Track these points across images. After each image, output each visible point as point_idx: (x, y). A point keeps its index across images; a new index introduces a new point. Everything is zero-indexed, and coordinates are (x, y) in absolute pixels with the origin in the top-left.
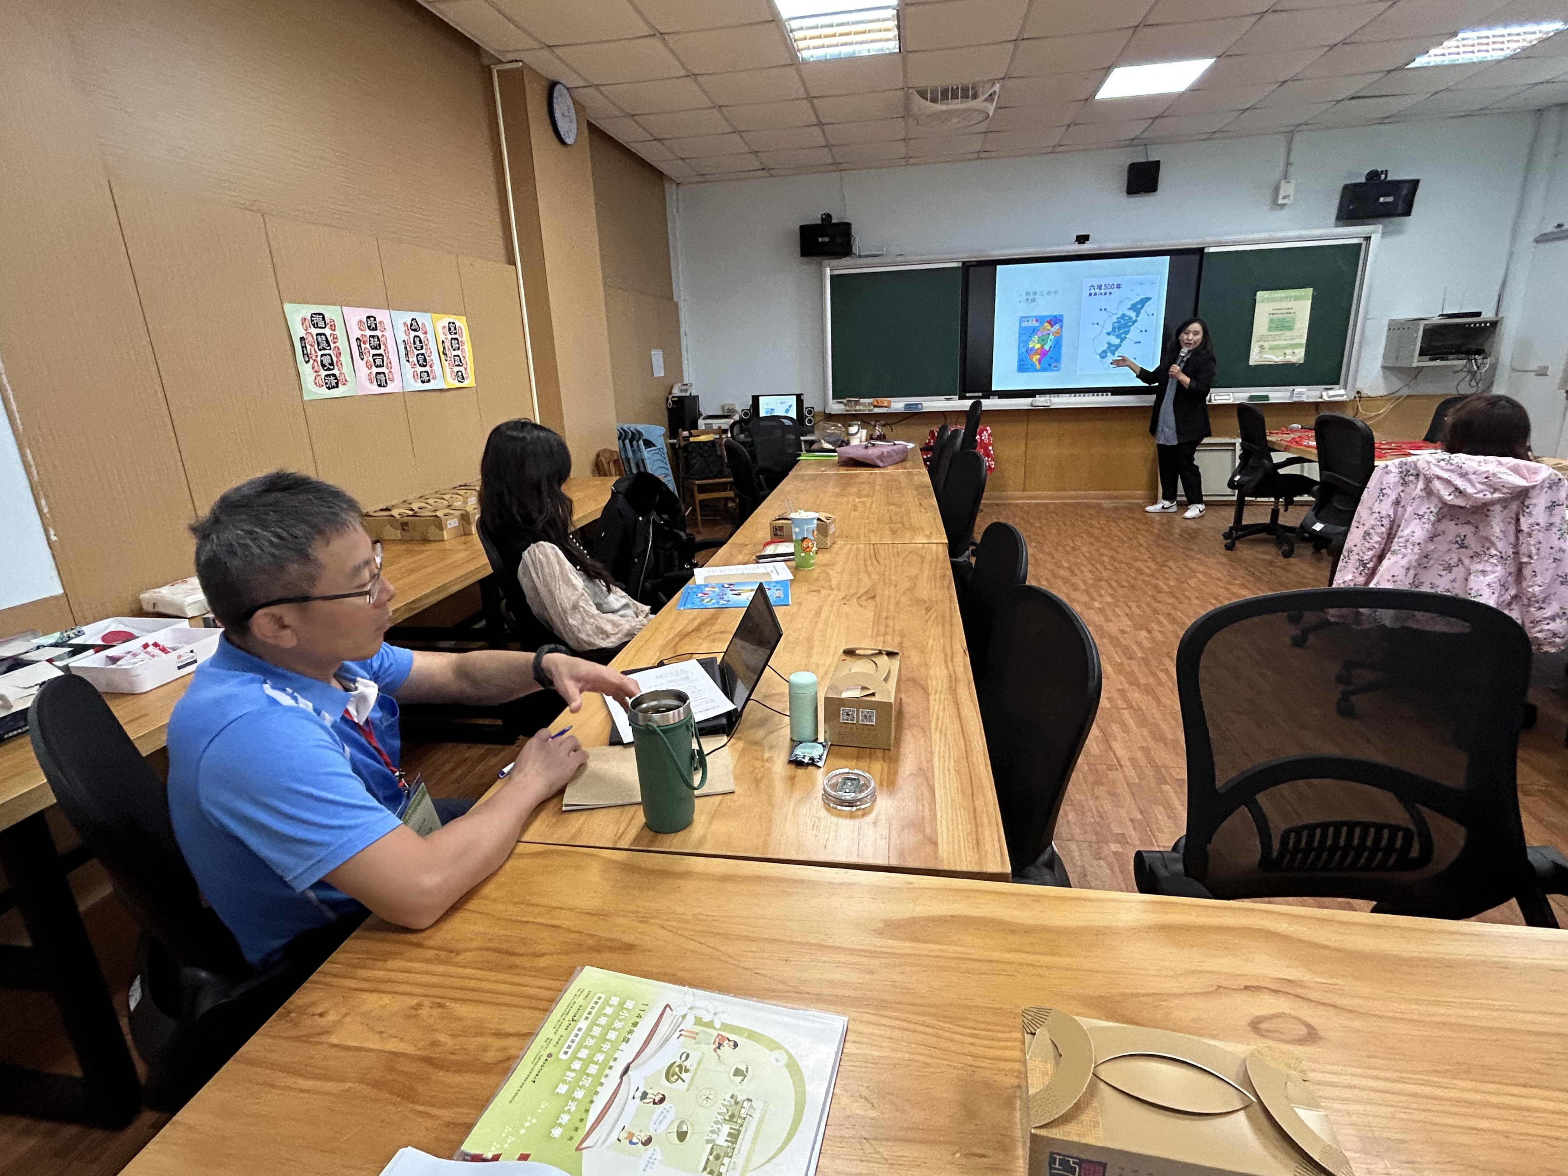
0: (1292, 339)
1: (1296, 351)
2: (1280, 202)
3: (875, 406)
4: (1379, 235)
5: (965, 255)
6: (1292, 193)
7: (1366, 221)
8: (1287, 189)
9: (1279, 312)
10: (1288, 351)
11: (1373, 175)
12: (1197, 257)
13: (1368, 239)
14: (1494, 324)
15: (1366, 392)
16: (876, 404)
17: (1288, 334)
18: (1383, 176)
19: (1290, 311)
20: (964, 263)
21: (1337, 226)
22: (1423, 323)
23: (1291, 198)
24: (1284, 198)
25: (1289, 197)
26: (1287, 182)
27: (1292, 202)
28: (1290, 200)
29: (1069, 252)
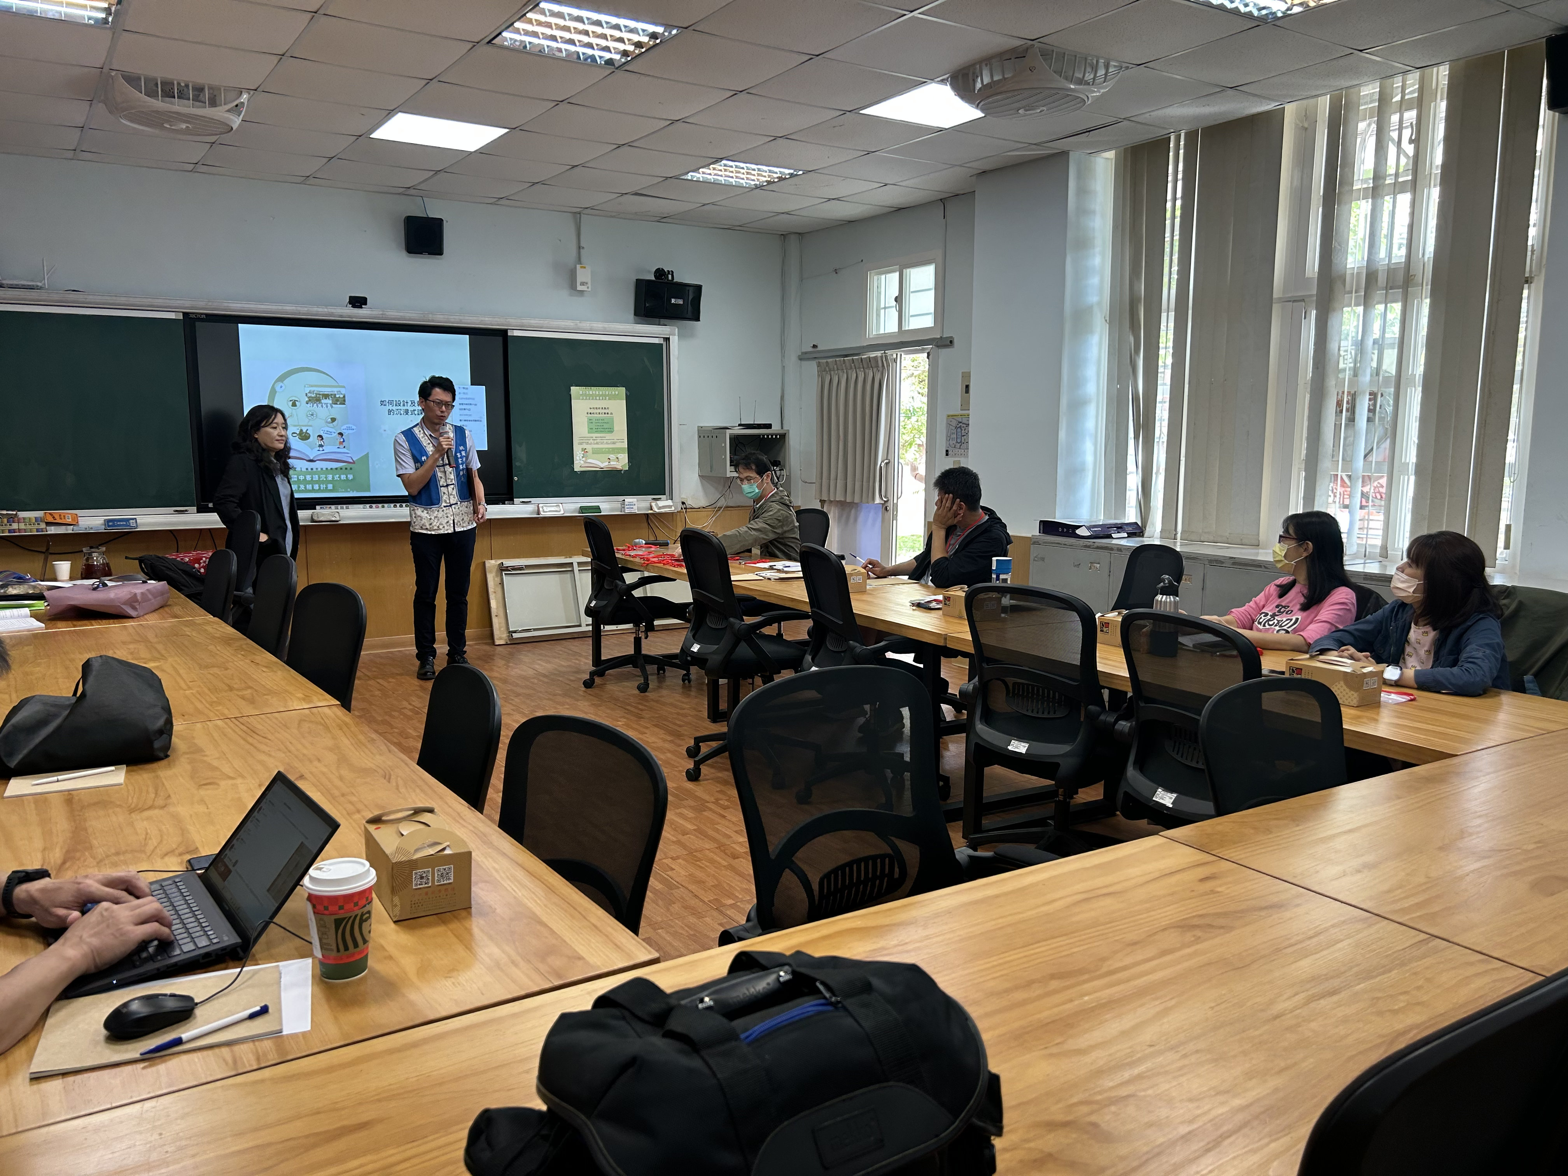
0: (614, 443)
1: (619, 456)
2: (579, 288)
3: (48, 524)
4: (676, 337)
5: (188, 304)
6: (589, 280)
7: (663, 321)
8: (583, 275)
9: (595, 411)
10: (612, 457)
11: (660, 273)
12: (500, 339)
13: (667, 340)
14: (783, 436)
16: (51, 520)
17: (608, 436)
18: (670, 277)
19: (606, 411)
20: (185, 314)
21: (636, 323)
22: (728, 432)
23: (589, 285)
24: (582, 284)
25: (587, 283)
26: (581, 267)
27: (590, 289)
28: (588, 288)
29: (341, 316)
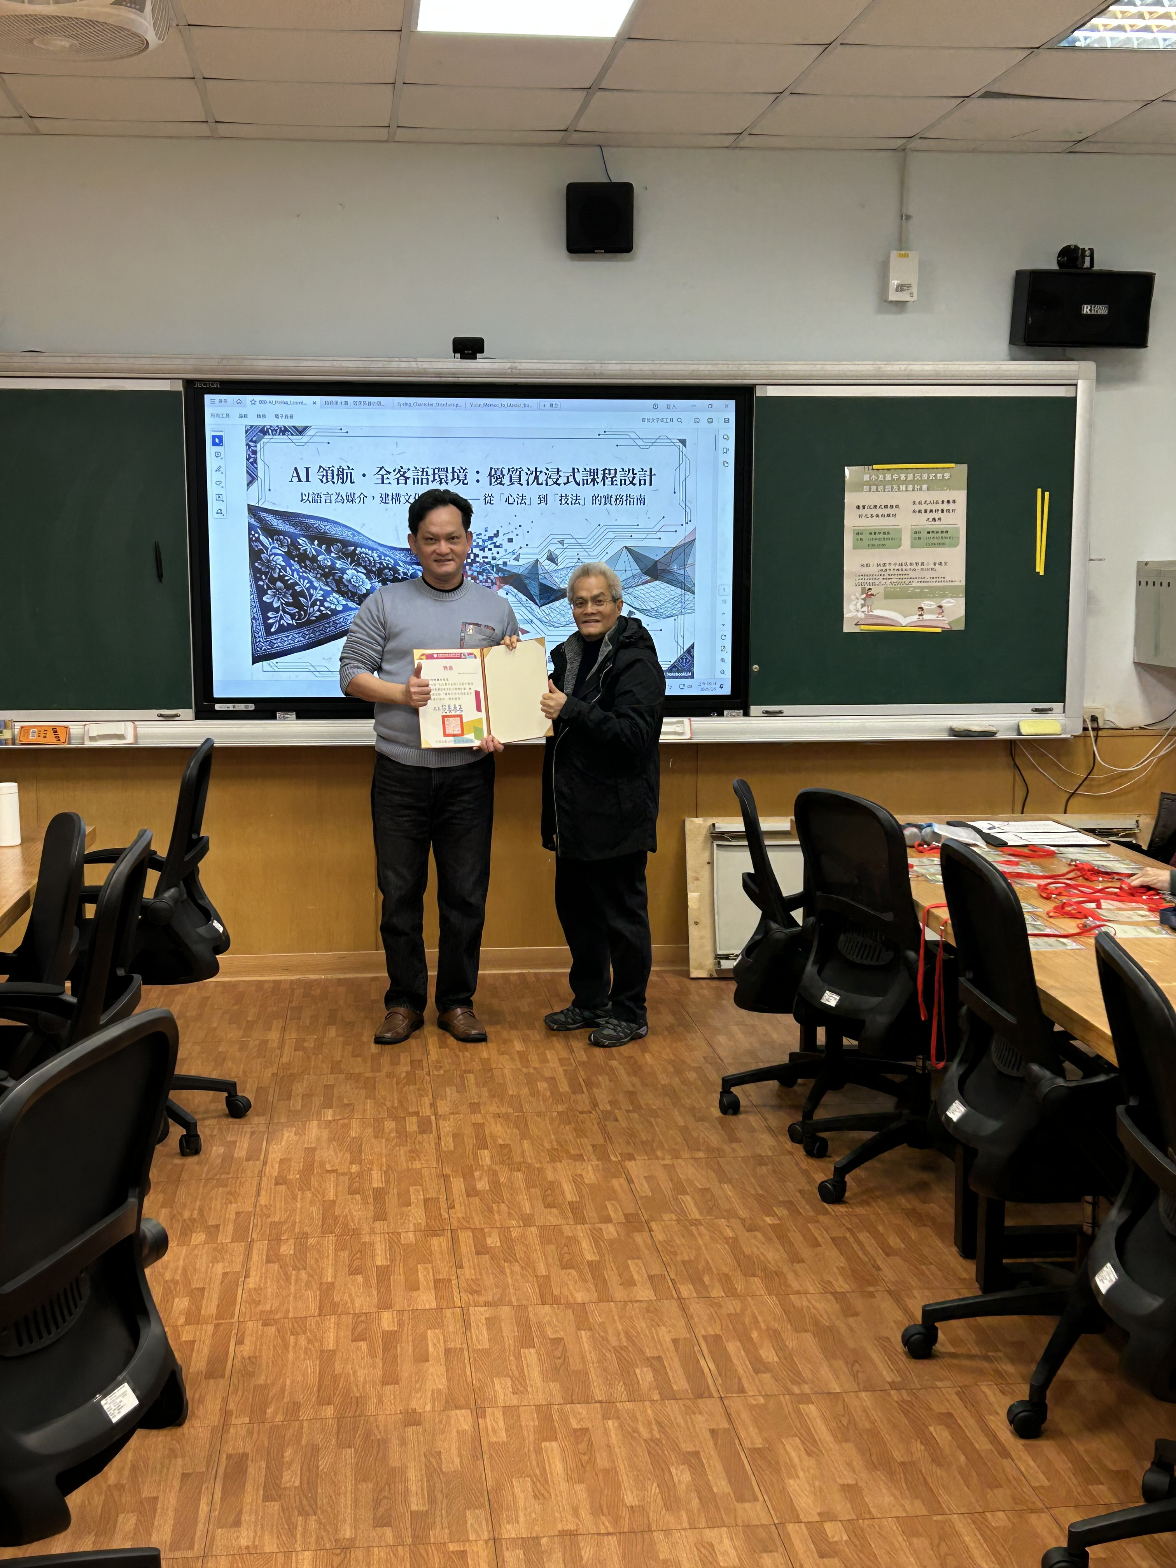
2: (893, 296)
4: (1092, 382)
5: (189, 364)
6: (913, 280)
7: (1065, 352)
8: (901, 271)
11: (1069, 255)
13: (1071, 388)
15: (1112, 717)
18: (1088, 261)
20: (188, 382)
21: (1013, 359)
23: (914, 290)
24: (900, 288)
25: (909, 286)
26: (900, 256)
27: (915, 298)
28: (911, 294)
29: (439, 375)
